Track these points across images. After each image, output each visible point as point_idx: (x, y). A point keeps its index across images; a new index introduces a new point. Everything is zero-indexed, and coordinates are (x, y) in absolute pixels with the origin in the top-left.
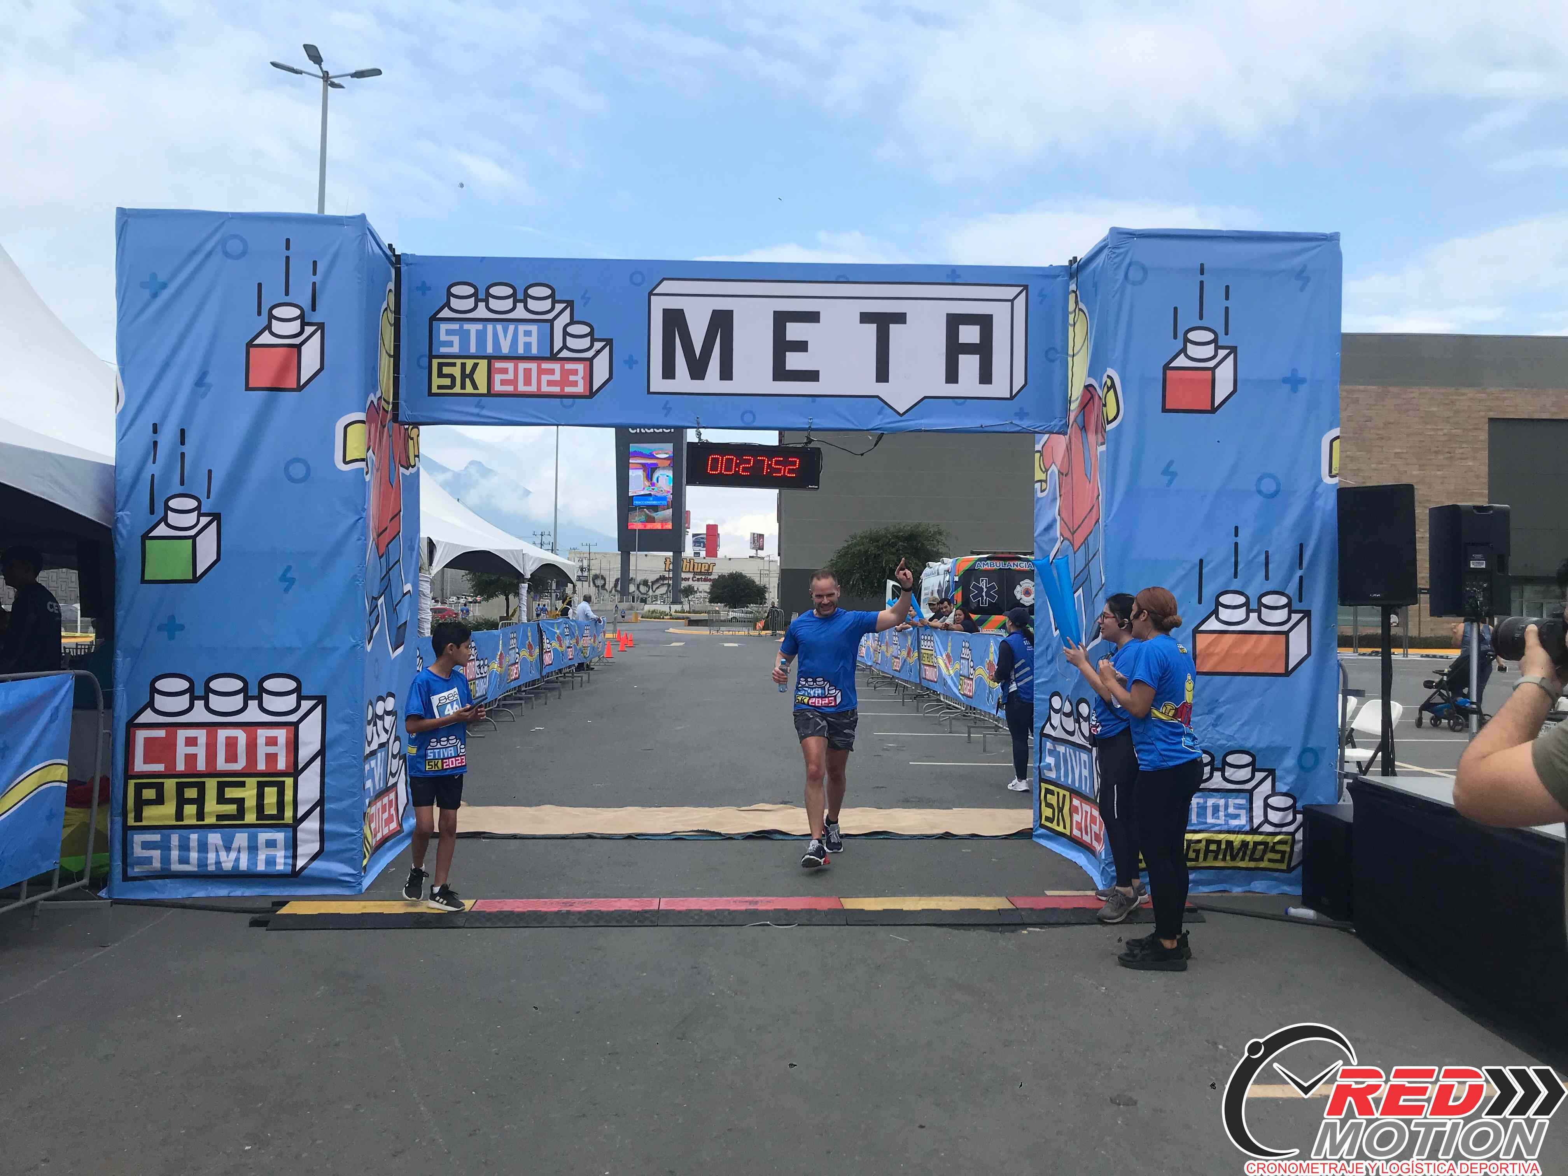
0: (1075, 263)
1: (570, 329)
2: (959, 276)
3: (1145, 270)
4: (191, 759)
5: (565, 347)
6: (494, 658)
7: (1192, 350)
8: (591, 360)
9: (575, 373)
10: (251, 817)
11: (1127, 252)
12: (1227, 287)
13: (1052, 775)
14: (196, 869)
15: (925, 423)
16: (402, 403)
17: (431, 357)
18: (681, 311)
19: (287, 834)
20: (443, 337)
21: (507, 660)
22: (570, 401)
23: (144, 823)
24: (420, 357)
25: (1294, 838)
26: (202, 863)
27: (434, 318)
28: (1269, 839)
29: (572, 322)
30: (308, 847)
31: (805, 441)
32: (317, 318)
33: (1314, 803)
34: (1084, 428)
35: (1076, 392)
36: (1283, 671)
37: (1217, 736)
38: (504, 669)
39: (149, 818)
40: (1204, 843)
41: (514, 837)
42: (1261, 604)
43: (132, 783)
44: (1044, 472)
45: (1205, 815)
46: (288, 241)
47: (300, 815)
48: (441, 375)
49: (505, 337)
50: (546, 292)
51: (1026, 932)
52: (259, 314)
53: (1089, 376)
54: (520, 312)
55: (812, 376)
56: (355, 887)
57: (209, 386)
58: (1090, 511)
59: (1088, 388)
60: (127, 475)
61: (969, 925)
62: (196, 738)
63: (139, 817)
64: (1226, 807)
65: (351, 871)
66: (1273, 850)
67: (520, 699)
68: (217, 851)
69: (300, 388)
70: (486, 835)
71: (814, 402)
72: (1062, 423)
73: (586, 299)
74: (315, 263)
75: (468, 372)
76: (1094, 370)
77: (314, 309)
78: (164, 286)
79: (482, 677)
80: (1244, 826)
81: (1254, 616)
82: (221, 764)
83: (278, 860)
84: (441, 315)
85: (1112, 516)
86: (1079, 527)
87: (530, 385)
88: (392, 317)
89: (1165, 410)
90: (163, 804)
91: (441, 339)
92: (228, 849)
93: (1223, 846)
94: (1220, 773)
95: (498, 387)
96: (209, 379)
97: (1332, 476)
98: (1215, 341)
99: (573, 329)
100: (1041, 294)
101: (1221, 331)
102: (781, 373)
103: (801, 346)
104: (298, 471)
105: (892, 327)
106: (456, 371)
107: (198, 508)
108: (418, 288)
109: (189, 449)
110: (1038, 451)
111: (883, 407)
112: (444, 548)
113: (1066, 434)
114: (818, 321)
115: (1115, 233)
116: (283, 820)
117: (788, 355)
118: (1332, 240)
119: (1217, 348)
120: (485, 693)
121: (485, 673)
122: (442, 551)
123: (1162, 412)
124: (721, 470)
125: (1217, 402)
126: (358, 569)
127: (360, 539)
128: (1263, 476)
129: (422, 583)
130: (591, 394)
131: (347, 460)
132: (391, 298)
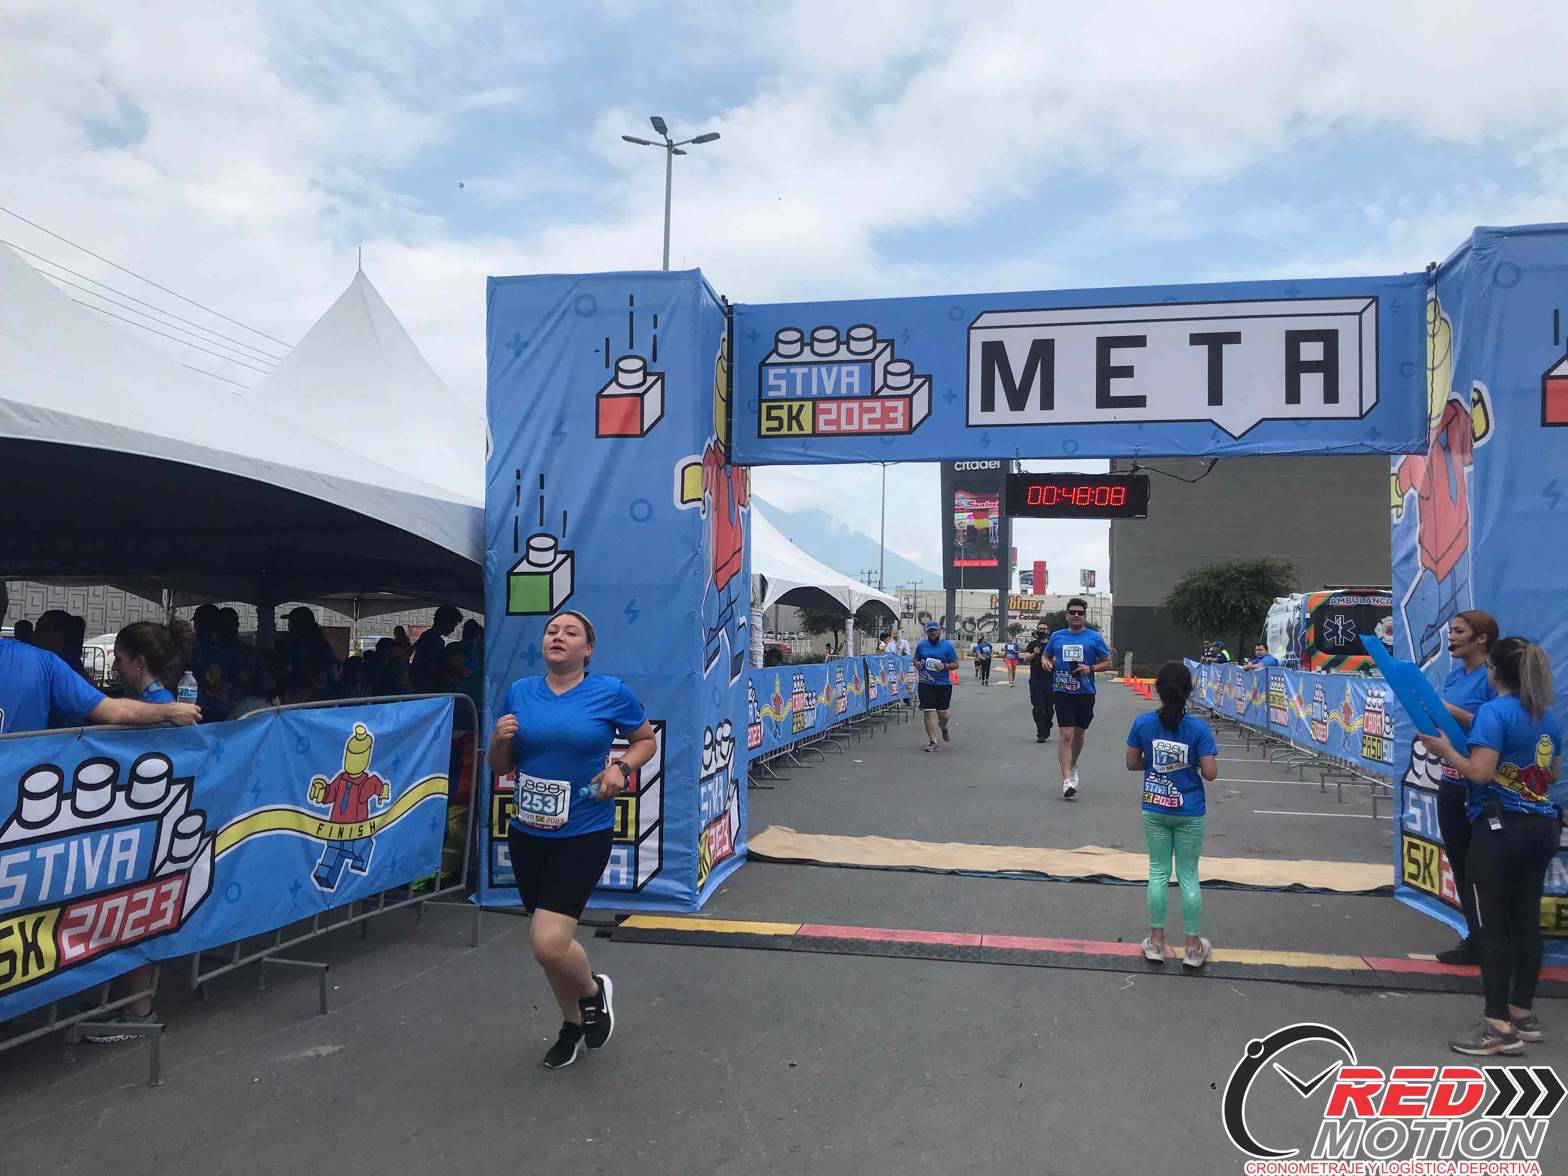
0: (1433, 269)
1: (892, 368)
2: (1299, 291)
3: (1518, 271)
5: (885, 385)
6: (823, 692)
8: (910, 397)
9: (895, 409)
11: (1496, 252)
13: (1416, 827)
15: (1261, 447)
16: (734, 445)
17: (761, 401)
18: (1001, 344)
19: (630, 851)
20: (772, 381)
22: (891, 437)
24: (752, 401)
27: (763, 364)
29: (893, 360)
30: (648, 865)
31: (1132, 469)
32: (657, 368)
34: (1447, 448)
35: (1437, 409)
38: (831, 702)
41: (839, 866)
43: (497, 797)
44: (1400, 497)
46: (632, 297)
47: (641, 833)
48: (769, 418)
49: (829, 377)
50: (869, 332)
51: (1384, 997)
52: (607, 366)
53: (1453, 390)
54: (843, 354)
55: (1139, 401)
56: (689, 905)
57: (564, 435)
58: (1458, 536)
59: (1452, 403)
60: (495, 517)
61: (1318, 984)
65: (686, 890)
67: (848, 731)
69: (643, 434)
70: (811, 862)
71: (1140, 428)
72: (1420, 443)
73: (906, 337)
74: (655, 316)
75: (794, 414)
76: (1459, 382)
77: (655, 360)
78: (526, 345)
79: (811, 709)
83: (621, 876)
84: (770, 361)
85: (1482, 542)
86: (1443, 556)
87: (852, 424)
88: (725, 363)
89: (1545, 424)
91: (770, 383)
96: (565, 429)
99: (894, 368)
100: (1392, 305)
102: (1104, 400)
103: (1127, 372)
104: (641, 511)
105: (1225, 347)
106: (784, 414)
107: (555, 547)
108: (748, 336)
109: (547, 493)
110: (1394, 474)
111: (1216, 431)
112: (775, 584)
113: (1426, 454)
114: (1145, 345)
115: (1481, 232)
116: (626, 837)
117: (1113, 381)
120: (813, 725)
121: (813, 705)
122: (774, 587)
123: (1542, 426)
124: (1042, 501)
126: (694, 601)
127: (696, 574)
129: (755, 617)
130: (911, 430)
131: (685, 500)
132: (725, 346)
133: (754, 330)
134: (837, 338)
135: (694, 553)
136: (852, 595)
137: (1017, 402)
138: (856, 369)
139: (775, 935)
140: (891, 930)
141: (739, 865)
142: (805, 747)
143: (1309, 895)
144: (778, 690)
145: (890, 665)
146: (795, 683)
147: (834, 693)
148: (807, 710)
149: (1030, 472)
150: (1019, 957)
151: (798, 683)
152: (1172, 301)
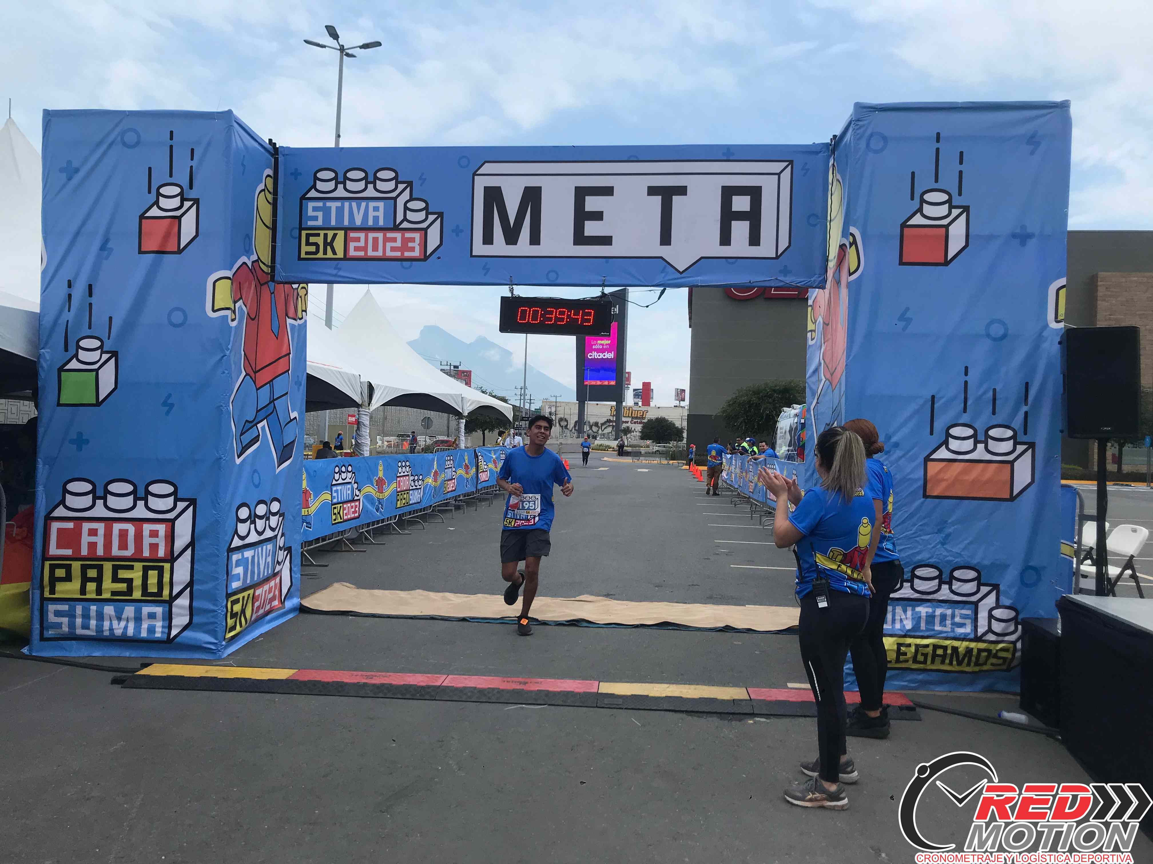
0: (834, 139)
1: (409, 205)
2: (733, 154)
3: (885, 139)
4: (92, 546)
5: (405, 219)
6: (430, 476)
7: (928, 210)
8: (425, 230)
9: (413, 240)
10: (137, 594)
11: (868, 124)
12: (961, 153)
14: (95, 634)
15: (700, 280)
16: (278, 266)
17: (301, 229)
18: (499, 189)
19: (164, 609)
20: (310, 213)
21: (442, 477)
22: (409, 263)
23: (56, 596)
24: (293, 229)
25: (1015, 646)
26: (99, 629)
27: (304, 198)
28: (992, 647)
29: (411, 199)
30: (180, 620)
31: (600, 295)
32: (193, 194)
33: (1036, 616)
34: (839, 283)
35: (833, 252)
36: (1008, 496)
37: (945, 553)
38: (439, 483)
39: (62, 592)
40: (931, 648)
41: (374, 616)
42: (987, 436)
43: (47, 564)
44: (813, 324)
45: (934, 624)
46: (172, 133)
47: (175, 592)
48: (308, 243)
50: (392, 175)
51: (751, 722)
52: (150, 192)
53: (843, 237)
54: (371, 192)
55: (606, 241)
56: (215, 653)
57: (111, 250)
58: (843, 354)
59: (842, 247)
60: (48, 320)
61: (703, 712)
62: (97, 529)
63: (52, 591)
64: (953, 616)
65: (213, 640)
66: (996, 656)
67: (455, 506)
68: (111, 620)
69: (180, 251)
70: (352, 613)
71: (607, 262)
72: (821, 279)
73: (423, 180)
74: (192, 151)
75: (329, 241)
76: (845, 231)
77: (191, 187)
78: (77, 170)
79: (417, 489)
80: (969, 634)
81: (981, 447)
82: (116, 551)
83: (157, 629)
84: (309, 195)
86: (836, 369)
87: (378, 251)
88: (270, 197)
89: (901, 263)
90: (71, 581)
92: (119, 619)
93: (949, 651)
94: (947, 586)
95: (352, 253)
96: (110, 245)
97: (1058, 322)
98: (949, 201)
99: (411, 205)
100: (803, 168)
101: (955, 193)
102: (580, 238)
103: (598, 216)
104: (177, 317)
105: (675, 198)
106: (320, 240)
107: (101, 347)
108: (292, 174)
109: (96, 300)
110: (811, 306)
111: (665, 267)
112: (384, 390)
113: (825, 288)
114: (612, 195)
115: (859, 107)
116: (162, 597)
117: (587, 223)
118: (1063, 106)
119: (951, 208)
120: (419, 501)
121: (420, 486)
122: (382, 393)
123: (900, 265)
124: (528, 320)
125: (949, 258)
126: (222, 396)
127: (224, 373)
128: (992, 322)
129: (364, 416)
130: (425, 258)
131: (215, 309)
132: (270, 182)
133: (296, 169)
134: (365, 178)
135: (222, 355)
136: (465, 401)
137: (511, 237)
138: (381, 204)
139: (269, 680)
140: (372, 673)
141: (291, 616)
142: (411, 518)
143: (738, 634)
144: (381, 474)
145: (502, 455)
146: (400, 469)
147: (443, 476)
148: (412, 489)
149: (521, 296)
150: (469, 694)
151: (404, 468)
152: (635, 159)
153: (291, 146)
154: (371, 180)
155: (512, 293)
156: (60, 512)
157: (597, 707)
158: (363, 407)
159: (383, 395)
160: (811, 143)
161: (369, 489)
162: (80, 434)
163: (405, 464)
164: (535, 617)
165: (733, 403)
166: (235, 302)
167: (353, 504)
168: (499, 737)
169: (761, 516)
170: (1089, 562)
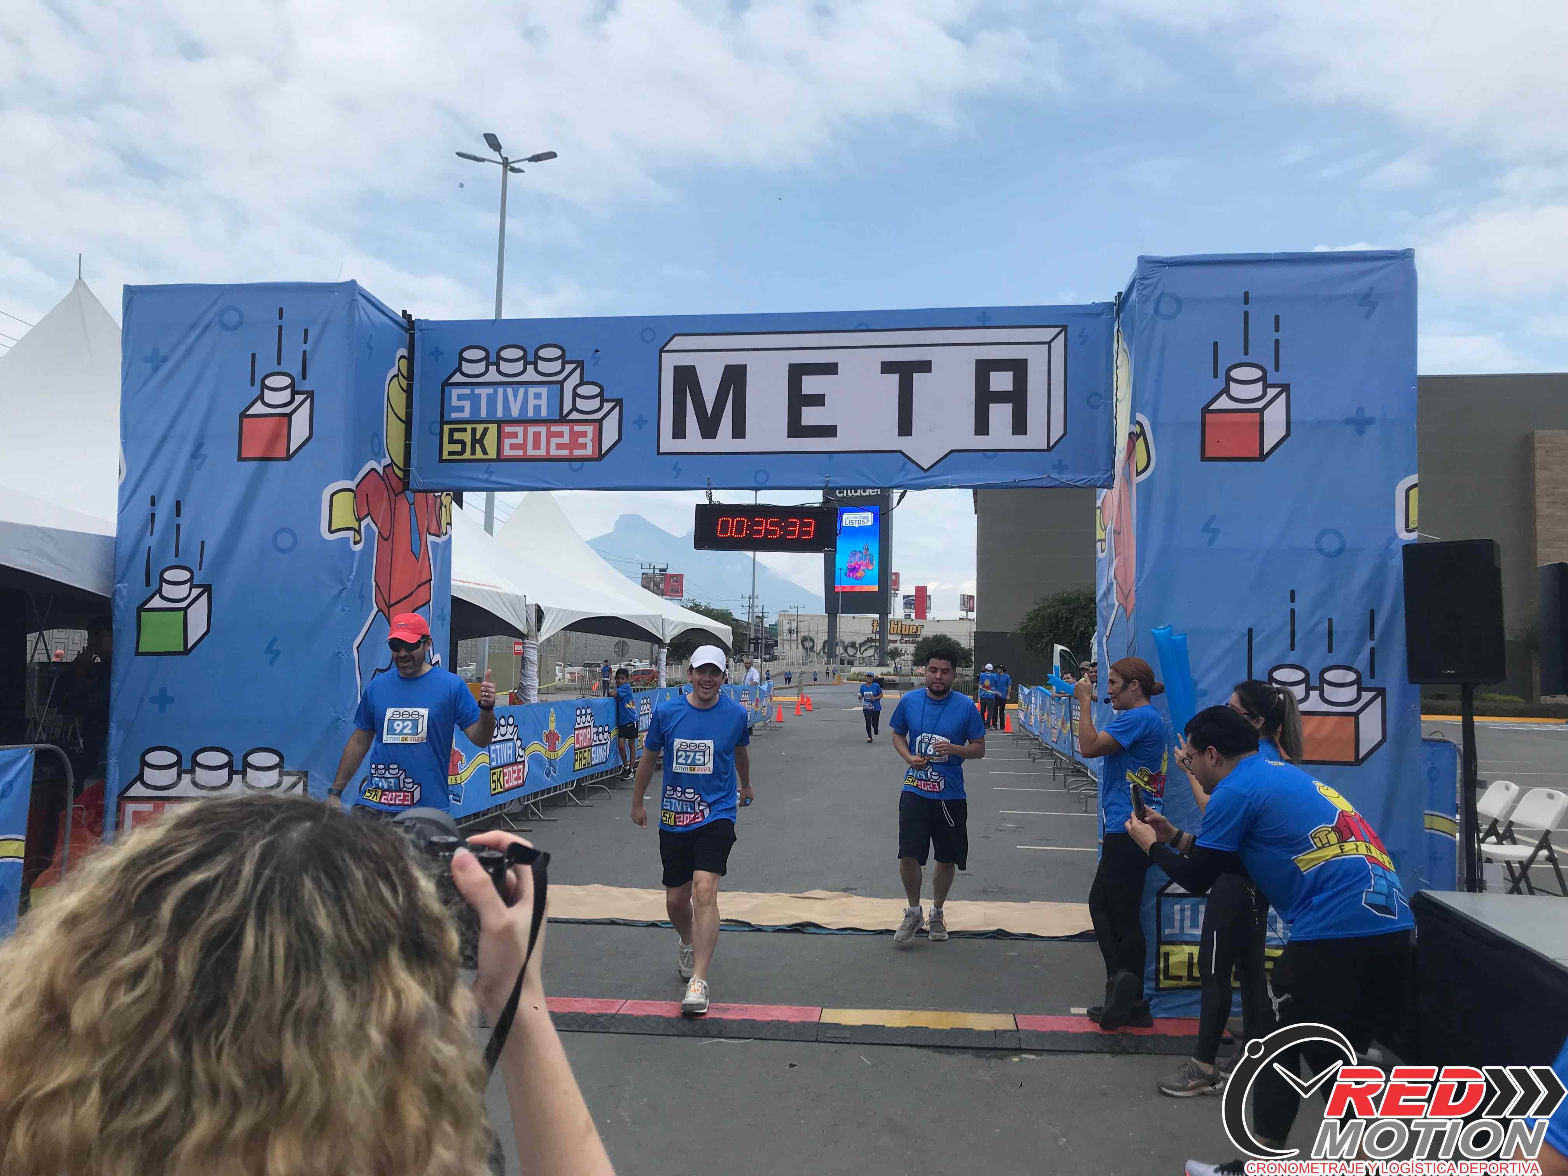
0: (1118, 298)
1: (580, 391)
2: (990, 319)
3: (1178, 301)
5: (574, 408)
7: (1236, 390)
8: (600, 421)
9: (584, 434)
11: (1155, 283)
12: (1277, 318)
15: (950, 479)
16: (413, 469)
17: (443, 422)
18: (693, 368)
20: (455, 402)
22: (579, 464)
24: (433, 423)
27: (446, 384)
29: (582, 383)
31: (823, 501)
32: (306, 386)
34: (1129, 481)
35: (1122, 442)
36: (1352, 759)
42: (1322, 680)
44: (1103, 531)
46: (281, 310)
48: (452, 441)
50: (556, 353)
51: (1017, 1060)
52: (252, 384)
53: (1131, 423)
54: (530, 375)
55: (830, 431)
57: (205, 457)
59: (1131, 434)
60: (126, 547)
69: (289, 457)
71: (831, 459)
72: (1106, 476)
73: (596, 359)
74: (306, 331)
75: (478, 438)
77: (304, 377)
78: (165, 360)
84: (453, 380)
87: (539, 449)
88: (404, 383)
89: (1204, 458)
95: (507, 452)
96: (204, 451)
97: (1409, 531)
98: (1263, 379)
99: (581, 391)
100: (1080, 335)
101: (1270, 367)
102: (796, 429)
103: (818, 400)
104: (285, 541)
105: (916, 376)
106: (467, 437)
107: (190, 580)
108: (431, 354)
109: (184, 521)
110: (1099, 508)
111: (905, 463)
112: (556, 614)
113: (1112, 488)
114: (836, 373)
115: (1144, 261)
117: (804, 409)
118: (1405, 258)
119: (1266, 387)
120: (605, 760)
121: (605, 740)
122: (554, 619)
123: (1202, 460)
124: (731, 533)
125: (1266, 449)
126: (341, 640)
127: (343, 610)
128: (1324, 532)
129: (530, 650)
130: (600, 456)
131: (333, 529)
132: (404, 364)
133: (437, 348)
134: (524, 358)
135: (342, 587)
137: (709, 429)
138: (543, 390)
149: (721, 503)
150: (653, 1025)
151: (584, 717)
152: (864, 328)
153: (431, 319)
154: (531, 359)
155: (711, 500)
156: (137, 790)
157: (817, 1041)
158: (530, 638)
159: (556, 621)
160: (1089, 302)
161: (537, 747)
162: (163, 690)
163: (586, 711)
164: (746, 920)
165: (1036, 617)
166: (360, 520)
167: (515, 768)
168: (687, 1081)
169: (1065, 776)
170: (1493, 839)
